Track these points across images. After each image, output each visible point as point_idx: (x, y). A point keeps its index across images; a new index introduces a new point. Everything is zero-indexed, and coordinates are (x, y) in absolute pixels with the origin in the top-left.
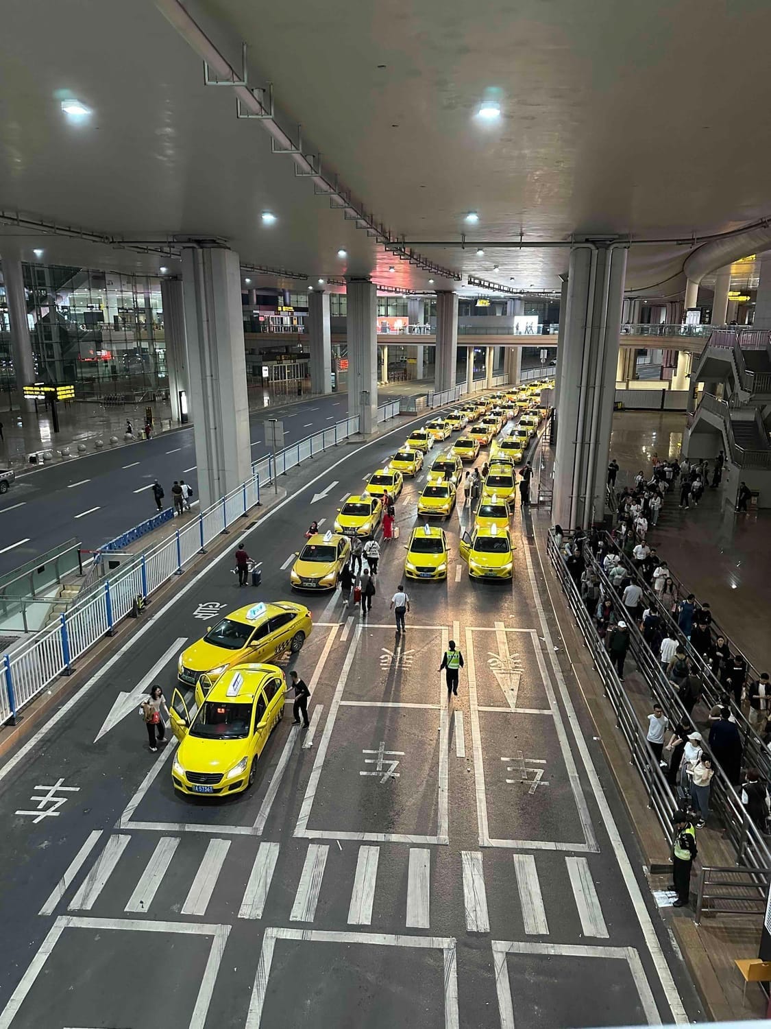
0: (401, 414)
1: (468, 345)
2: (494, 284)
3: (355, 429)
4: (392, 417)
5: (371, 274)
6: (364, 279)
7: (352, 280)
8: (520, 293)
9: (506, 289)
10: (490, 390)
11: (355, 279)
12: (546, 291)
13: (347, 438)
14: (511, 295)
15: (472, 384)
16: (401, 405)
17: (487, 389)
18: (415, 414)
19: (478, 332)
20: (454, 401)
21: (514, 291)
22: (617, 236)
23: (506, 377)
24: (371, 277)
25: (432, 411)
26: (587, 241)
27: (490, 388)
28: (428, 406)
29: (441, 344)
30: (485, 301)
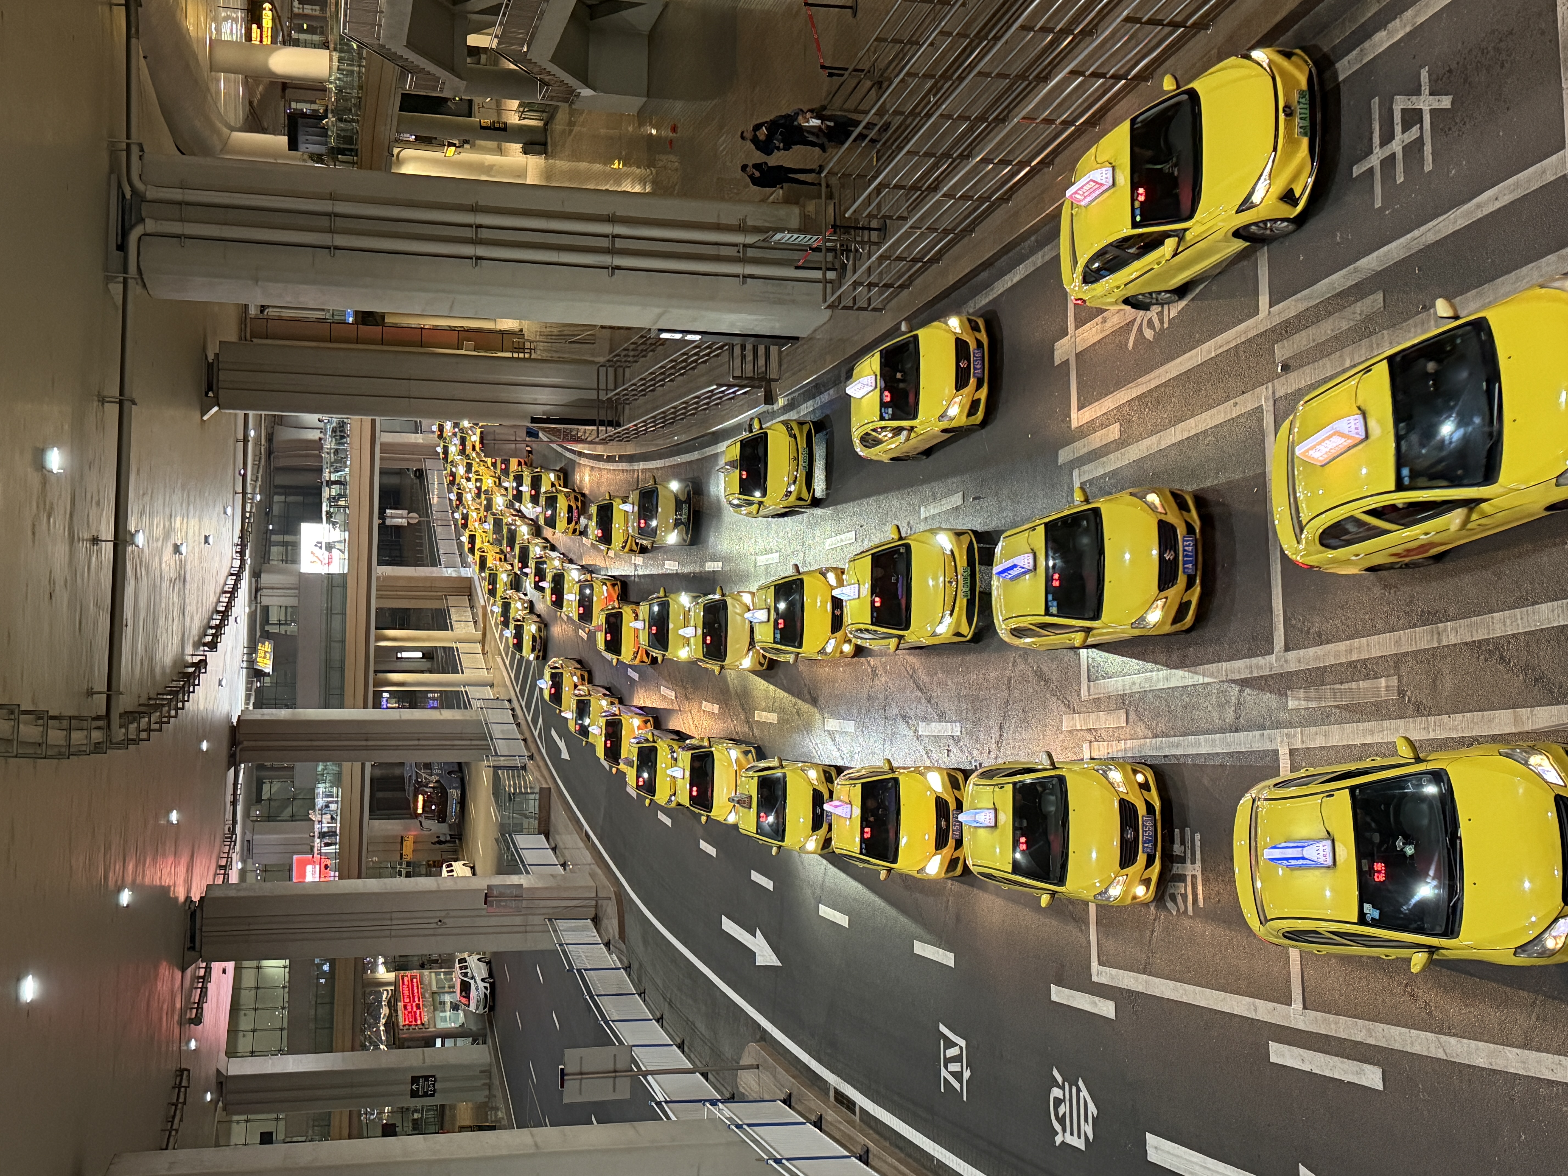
0: (545, 830)
1: (371, 689)
2: (219, 601)
3: (585, 929)
4: (554, 849)
5: (182, 898)
6: (193, 914)
7: (192, 948)
8: (242, 553)
9: (231, 581)
10: (484, 635)
11: (193, 939)
12: (239, 489)
13: (607, 945)
14: (246, 574)
15: (469, 675)
16: (520, 832)
17: (483, 642)
18: (545, 795)
19: (337, 665)
20: (513, 710)
21: (237, 563)
22: (114, 177)
23: (452, 600)
24: (188, 898)
25: (537, 757)
26: (122, 247)
27: (479, 634)
28: (524, 768)
29: (367, 748)
30: (261, 653)
